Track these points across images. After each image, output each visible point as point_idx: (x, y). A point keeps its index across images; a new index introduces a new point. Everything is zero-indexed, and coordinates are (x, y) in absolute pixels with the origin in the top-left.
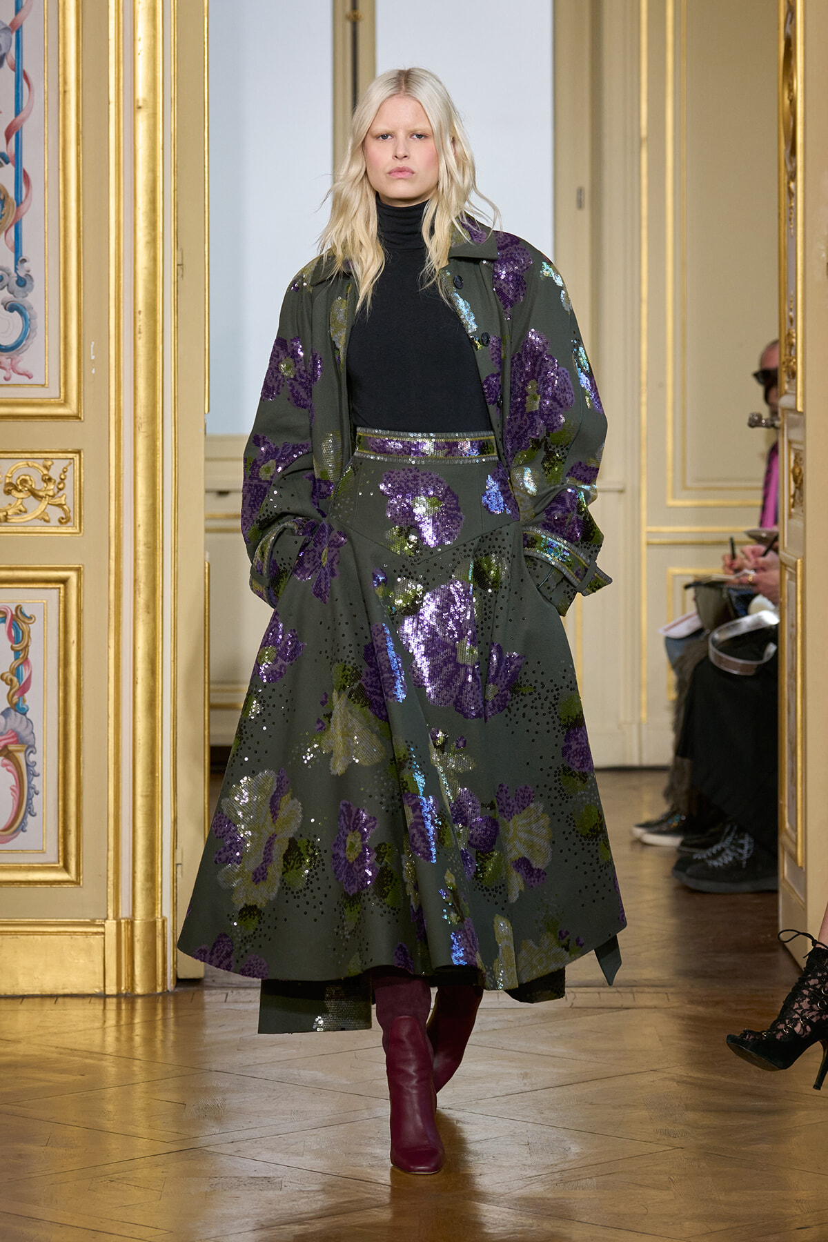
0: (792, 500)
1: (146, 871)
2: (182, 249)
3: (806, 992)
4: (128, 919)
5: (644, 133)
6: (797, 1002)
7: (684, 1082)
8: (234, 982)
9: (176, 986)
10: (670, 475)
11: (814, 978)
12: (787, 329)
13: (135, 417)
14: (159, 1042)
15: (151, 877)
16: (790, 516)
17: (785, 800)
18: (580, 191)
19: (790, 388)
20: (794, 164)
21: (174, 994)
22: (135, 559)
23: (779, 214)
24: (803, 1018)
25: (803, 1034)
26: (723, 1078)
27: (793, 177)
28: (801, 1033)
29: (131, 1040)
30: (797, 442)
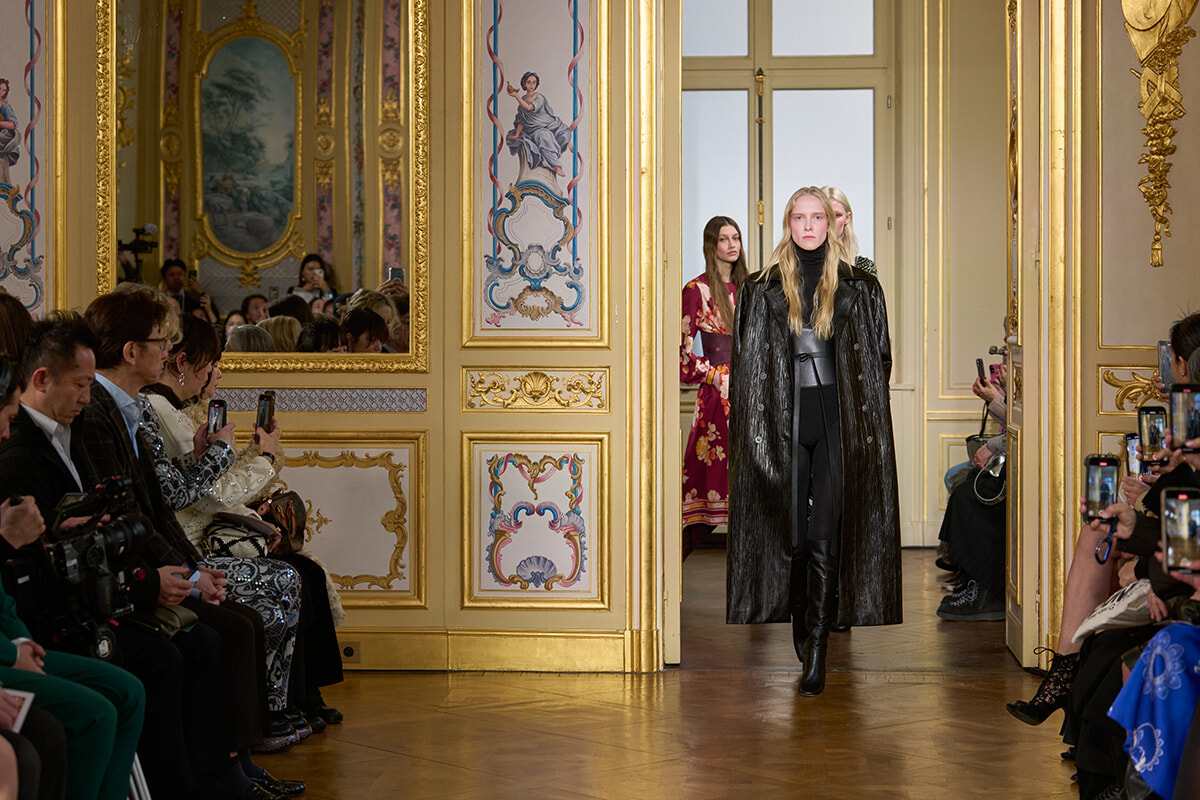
0: (1015, 396)
1: (647, 603)
2: (667, 252)
3: (1051, 680)
4: (637, 630)
5: (926, 186)
6: (1047, 686)
9: (664, 668)
10: (940, 381)
11: (1057, 672)
12: (1012, 300)
13: (640, 348)
14: (655, 699)
15: (650, 607)
16: (1014, 405)
17: (1010, 567)
18: (889, 219)
19: (1014, 332)
20: (1016, 204)
21: (664, 673)
22: (641, 428)
23: (1007, 233)
24: (1050, 694)
25: (1051, 703)
27: (1016, 211)
28: (1049, 702)
29: (639, 697)
30: (1018, 363)
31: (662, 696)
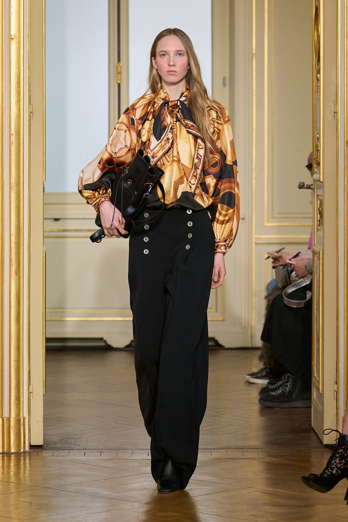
0: (318, 223)
1: (16, 395)
2: (32, 105)
3: (337, 455)
4: (7, 418)
5: (254, 51)
6: (334, 460)
7: (264, 493)
8: (57, 447)
9: (30, 449)
10: (266, 211)
11: (342, 449)
12: (316, 143)
13: (10, 184)
14: (22, 474)
15: (18, 398)
16: (318, 230)
18: (224, 78)
19: (317, 170)
20: (319, 66)
21: (29, 453)
22: (10, 250)
23: (313, 89)
24: (337, 467)
25: (337, 474)
26: (282, 491)
27: (319, 72)
28: (336, 474)
29: (9, 473)
30: (321, 196)
31: (28, 472)
